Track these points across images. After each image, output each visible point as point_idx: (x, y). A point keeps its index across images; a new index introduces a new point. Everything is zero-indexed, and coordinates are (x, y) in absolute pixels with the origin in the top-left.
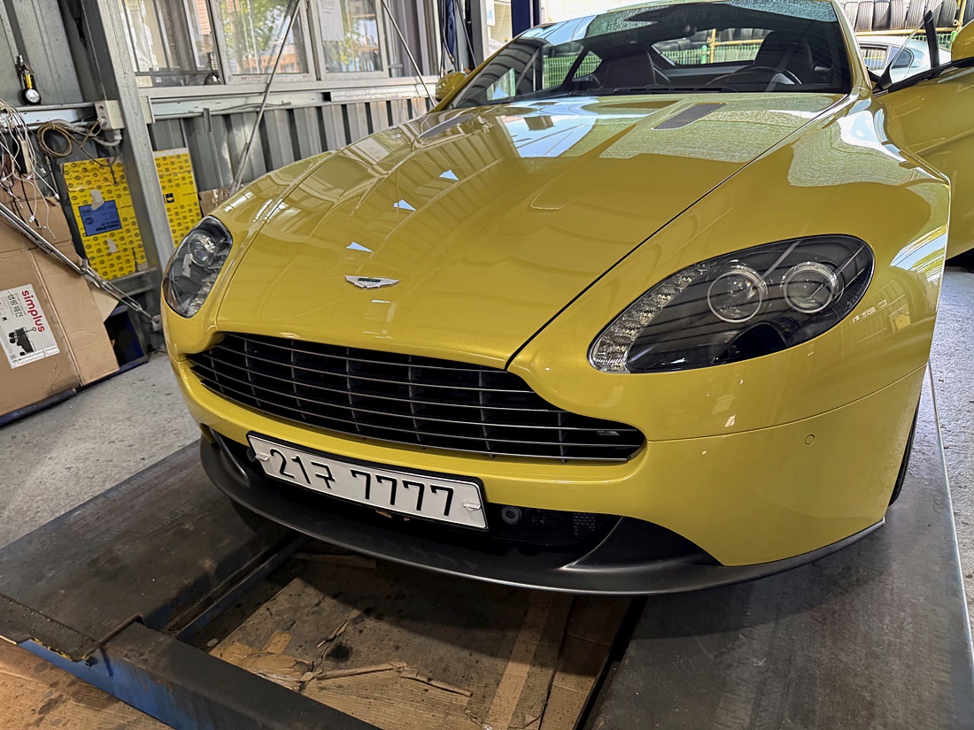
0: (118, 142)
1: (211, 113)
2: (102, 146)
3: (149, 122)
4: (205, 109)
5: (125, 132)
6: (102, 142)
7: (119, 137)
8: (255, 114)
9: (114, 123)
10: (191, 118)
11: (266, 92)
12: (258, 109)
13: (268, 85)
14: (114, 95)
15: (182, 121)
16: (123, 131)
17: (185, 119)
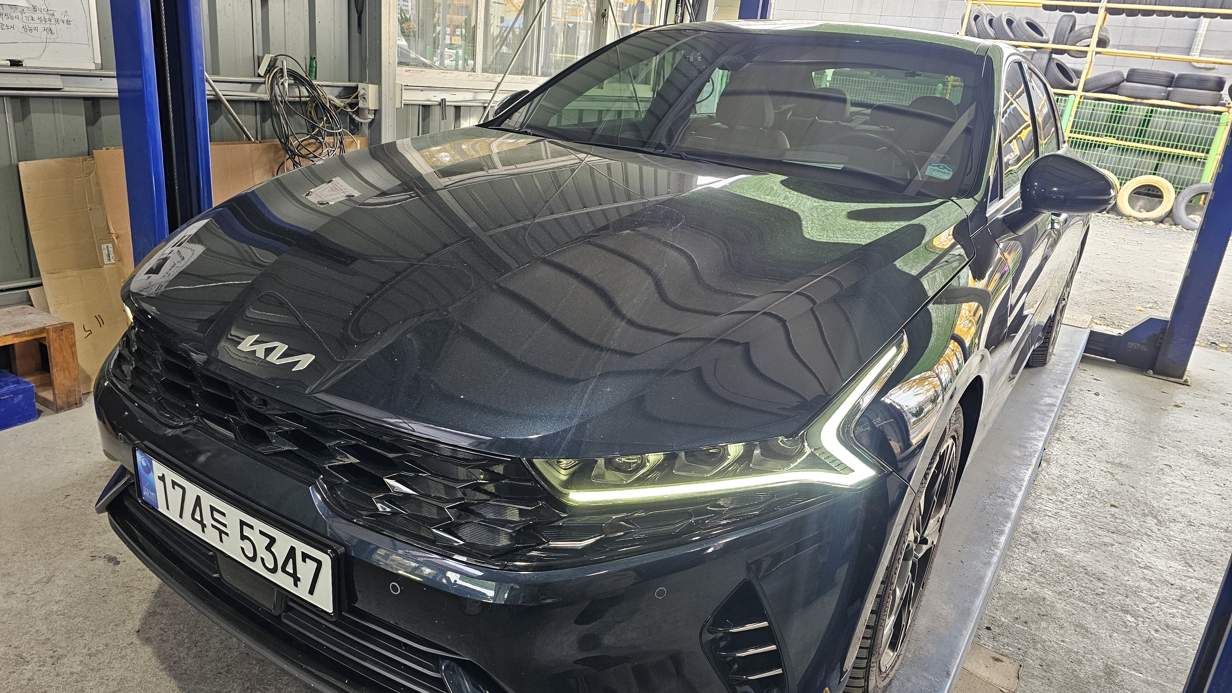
0: (369, 120)
1: (447, 103)
2: (354, 119)
3: (398, 105)
4: (442, 100)
5: (378, 113)
6: (357, 118)
7: (371, 117)
8: (482, 109)
9: (372, 104)
10: (429, 106)
11: (496, 89)
12: (486, 105)
13: (499, 84)
14: (377, 80)
15: (421, 107)
16: (377, 112)
17: (423, 106)
